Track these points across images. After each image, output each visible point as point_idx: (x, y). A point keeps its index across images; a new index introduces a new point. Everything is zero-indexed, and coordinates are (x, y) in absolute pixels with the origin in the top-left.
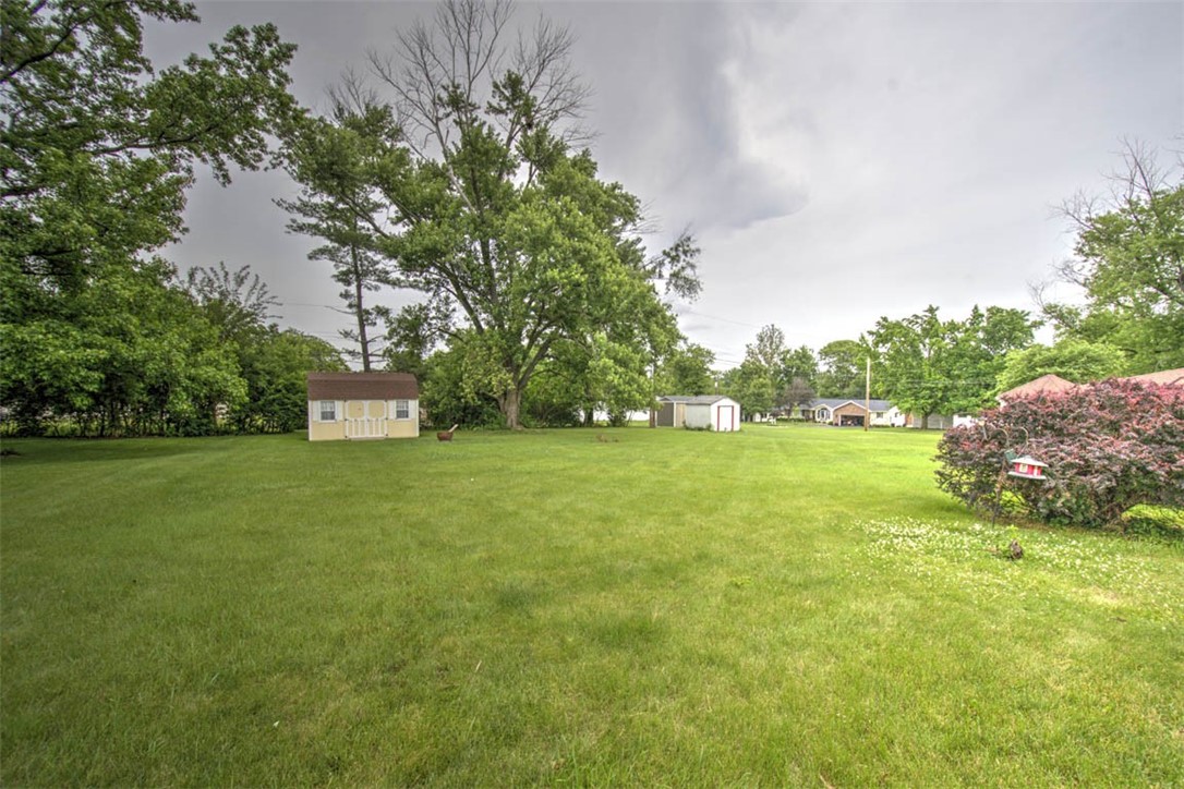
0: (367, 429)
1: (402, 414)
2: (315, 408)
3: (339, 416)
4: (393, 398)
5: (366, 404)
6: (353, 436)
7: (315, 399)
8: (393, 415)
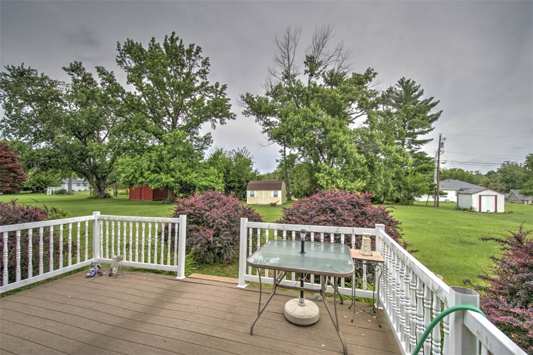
0: (264, 201)
1: (276, 196)
2: (249, 193)
3: (255, 196)
4: (272, 190)
5: (264, 192)
6: (259, 203)
7: (249, 190)
8: (272, 196)
